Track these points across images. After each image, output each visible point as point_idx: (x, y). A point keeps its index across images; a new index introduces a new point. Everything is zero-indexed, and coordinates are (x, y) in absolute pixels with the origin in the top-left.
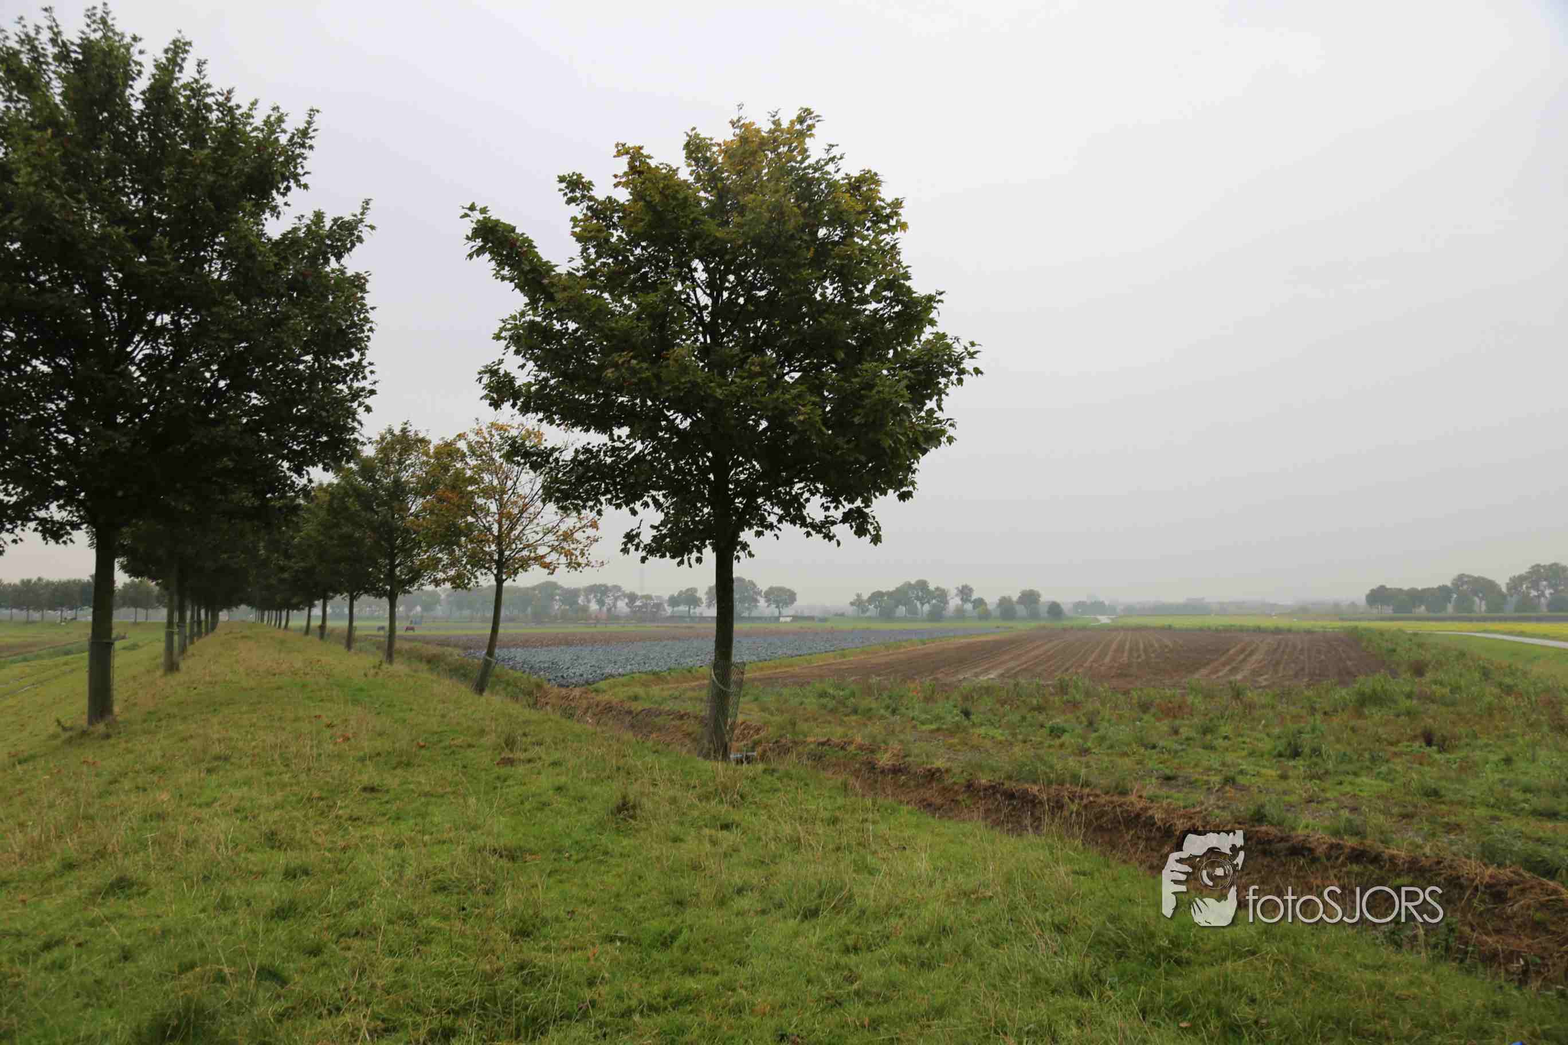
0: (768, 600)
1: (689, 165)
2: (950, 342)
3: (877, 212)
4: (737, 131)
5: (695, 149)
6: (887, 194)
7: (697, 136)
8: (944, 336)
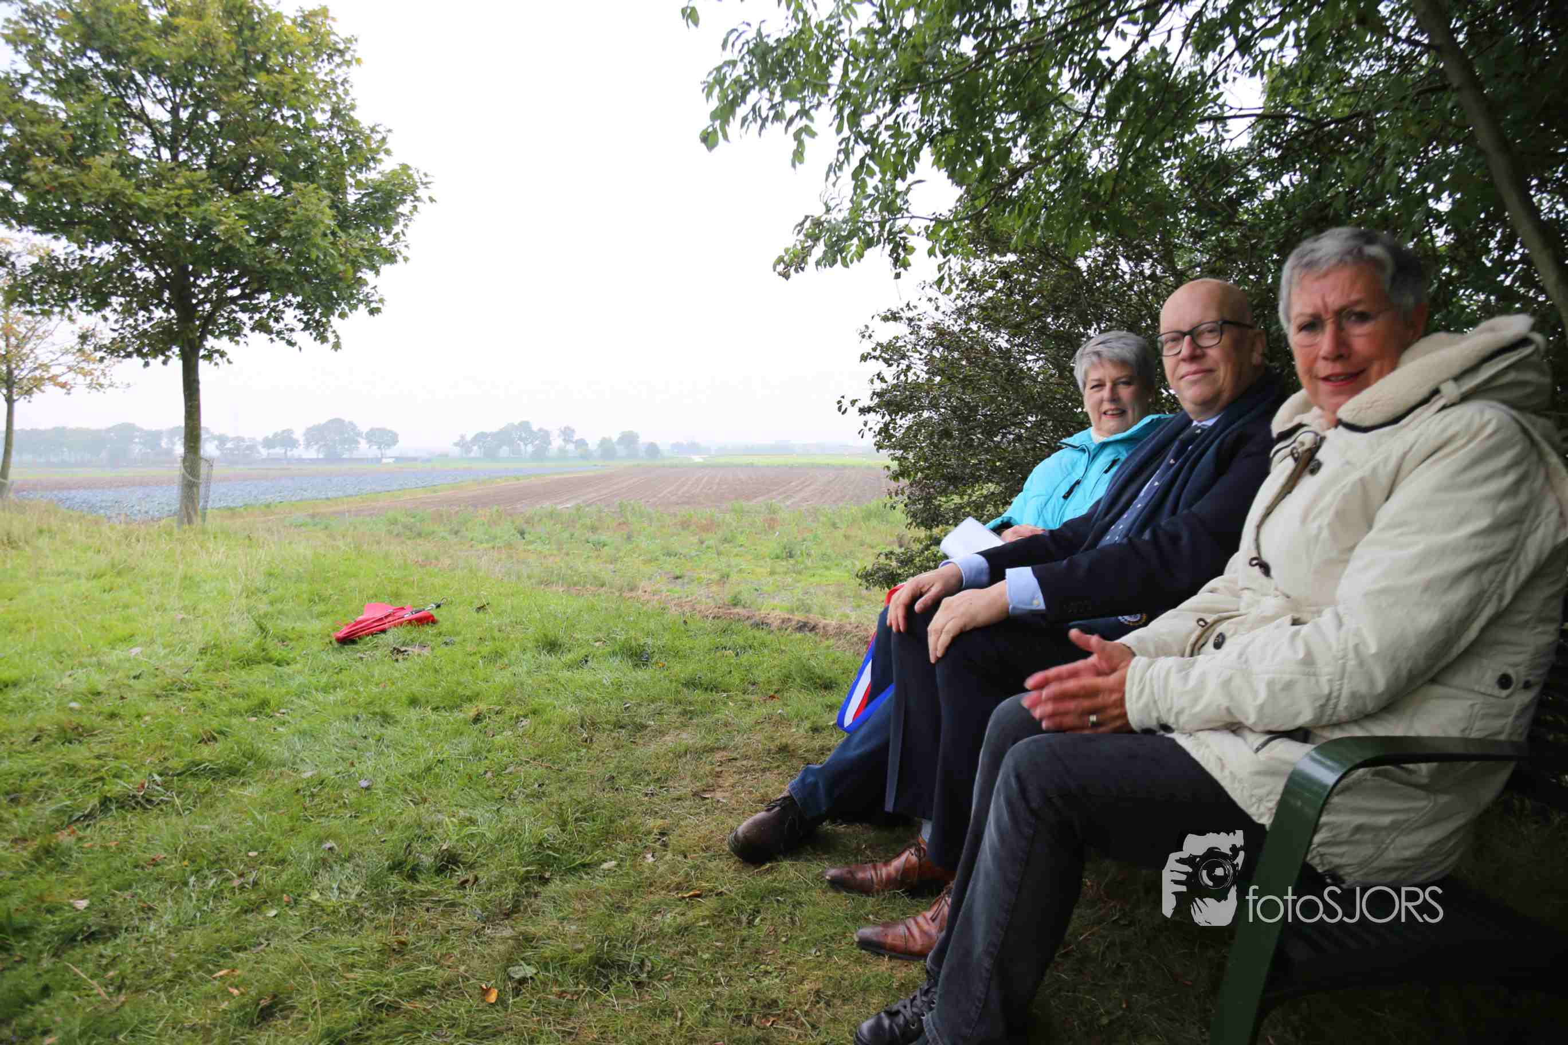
0: (370, 441)
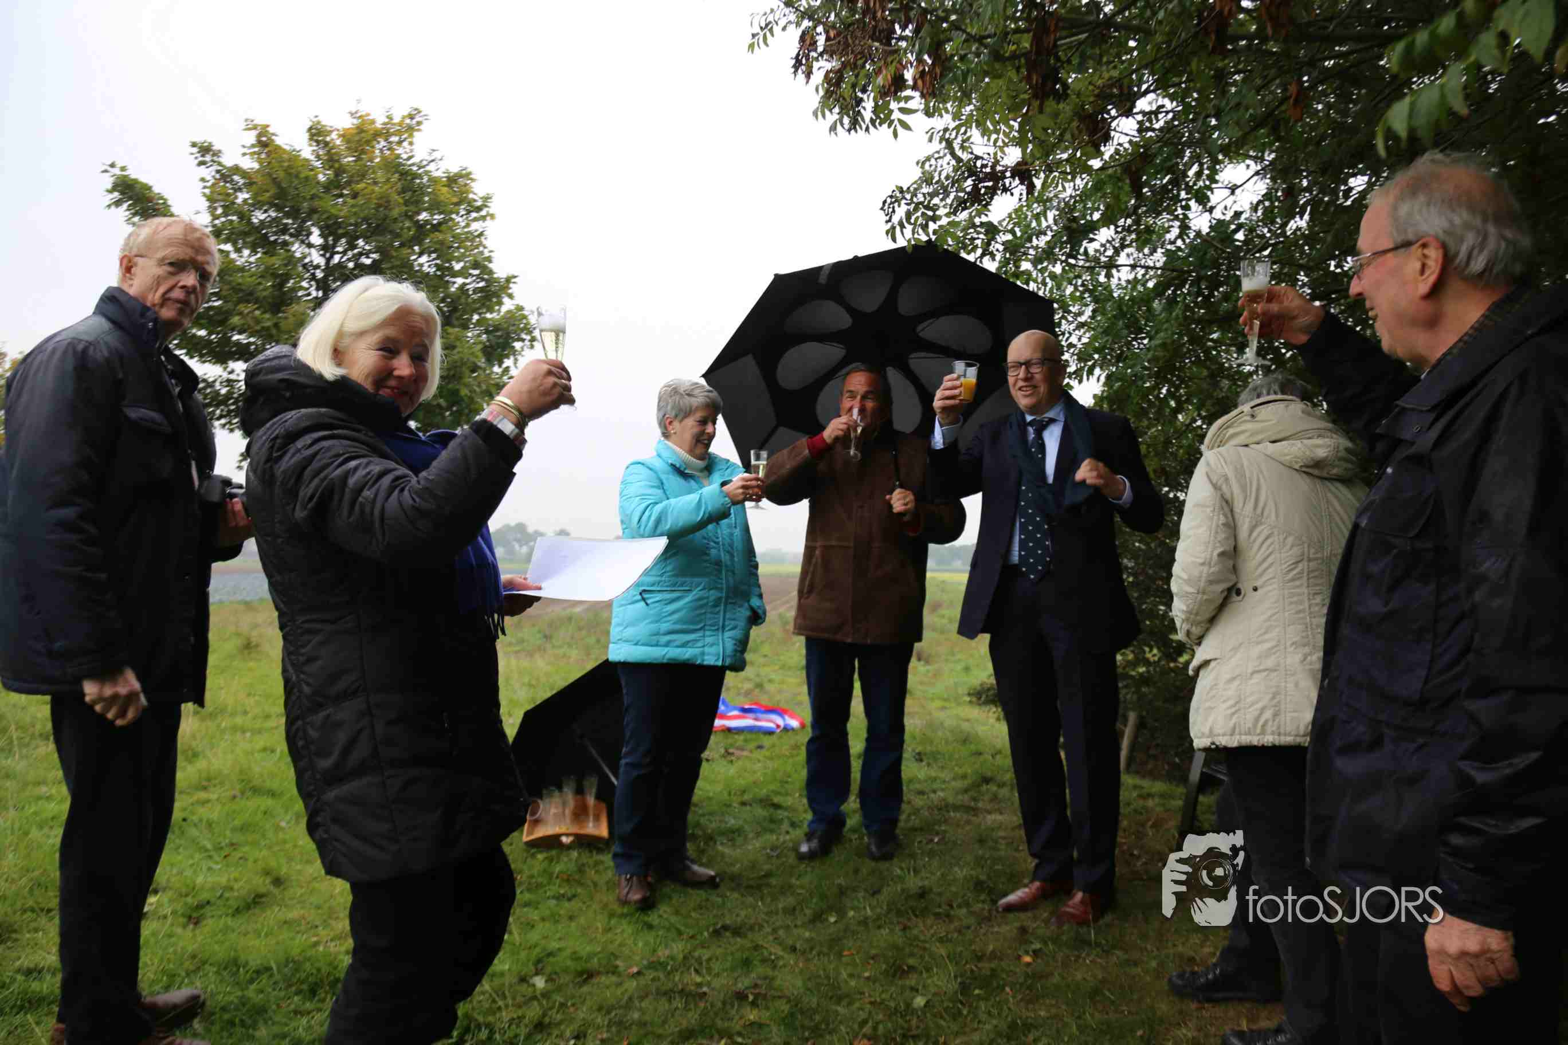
1: (311, 145)
2: (525, 313)
3: (470, 203)
4: (355, 121)
5: (317, 133)
6: (478, 190)
7: (319, 123)
8: (521, 308)
